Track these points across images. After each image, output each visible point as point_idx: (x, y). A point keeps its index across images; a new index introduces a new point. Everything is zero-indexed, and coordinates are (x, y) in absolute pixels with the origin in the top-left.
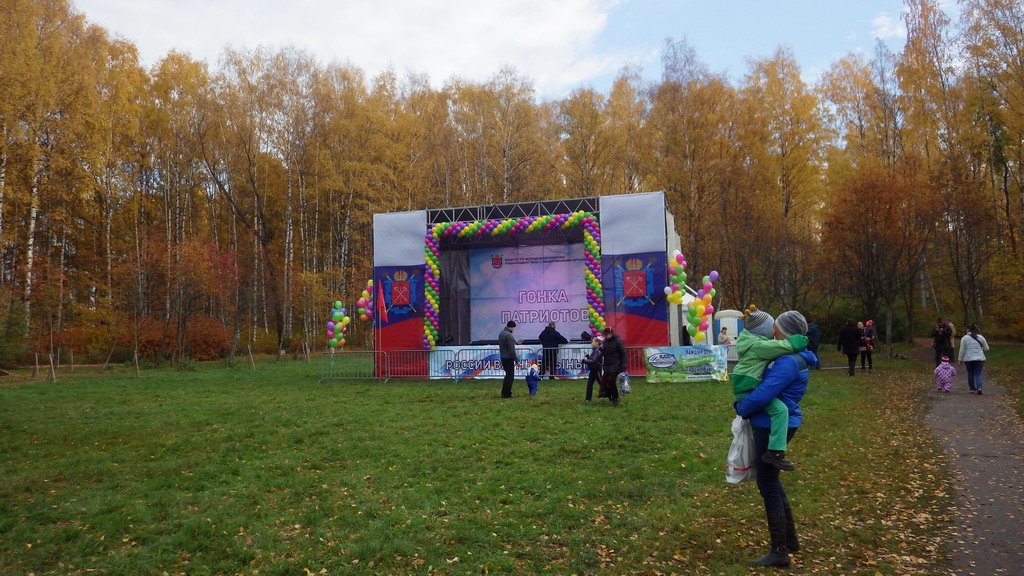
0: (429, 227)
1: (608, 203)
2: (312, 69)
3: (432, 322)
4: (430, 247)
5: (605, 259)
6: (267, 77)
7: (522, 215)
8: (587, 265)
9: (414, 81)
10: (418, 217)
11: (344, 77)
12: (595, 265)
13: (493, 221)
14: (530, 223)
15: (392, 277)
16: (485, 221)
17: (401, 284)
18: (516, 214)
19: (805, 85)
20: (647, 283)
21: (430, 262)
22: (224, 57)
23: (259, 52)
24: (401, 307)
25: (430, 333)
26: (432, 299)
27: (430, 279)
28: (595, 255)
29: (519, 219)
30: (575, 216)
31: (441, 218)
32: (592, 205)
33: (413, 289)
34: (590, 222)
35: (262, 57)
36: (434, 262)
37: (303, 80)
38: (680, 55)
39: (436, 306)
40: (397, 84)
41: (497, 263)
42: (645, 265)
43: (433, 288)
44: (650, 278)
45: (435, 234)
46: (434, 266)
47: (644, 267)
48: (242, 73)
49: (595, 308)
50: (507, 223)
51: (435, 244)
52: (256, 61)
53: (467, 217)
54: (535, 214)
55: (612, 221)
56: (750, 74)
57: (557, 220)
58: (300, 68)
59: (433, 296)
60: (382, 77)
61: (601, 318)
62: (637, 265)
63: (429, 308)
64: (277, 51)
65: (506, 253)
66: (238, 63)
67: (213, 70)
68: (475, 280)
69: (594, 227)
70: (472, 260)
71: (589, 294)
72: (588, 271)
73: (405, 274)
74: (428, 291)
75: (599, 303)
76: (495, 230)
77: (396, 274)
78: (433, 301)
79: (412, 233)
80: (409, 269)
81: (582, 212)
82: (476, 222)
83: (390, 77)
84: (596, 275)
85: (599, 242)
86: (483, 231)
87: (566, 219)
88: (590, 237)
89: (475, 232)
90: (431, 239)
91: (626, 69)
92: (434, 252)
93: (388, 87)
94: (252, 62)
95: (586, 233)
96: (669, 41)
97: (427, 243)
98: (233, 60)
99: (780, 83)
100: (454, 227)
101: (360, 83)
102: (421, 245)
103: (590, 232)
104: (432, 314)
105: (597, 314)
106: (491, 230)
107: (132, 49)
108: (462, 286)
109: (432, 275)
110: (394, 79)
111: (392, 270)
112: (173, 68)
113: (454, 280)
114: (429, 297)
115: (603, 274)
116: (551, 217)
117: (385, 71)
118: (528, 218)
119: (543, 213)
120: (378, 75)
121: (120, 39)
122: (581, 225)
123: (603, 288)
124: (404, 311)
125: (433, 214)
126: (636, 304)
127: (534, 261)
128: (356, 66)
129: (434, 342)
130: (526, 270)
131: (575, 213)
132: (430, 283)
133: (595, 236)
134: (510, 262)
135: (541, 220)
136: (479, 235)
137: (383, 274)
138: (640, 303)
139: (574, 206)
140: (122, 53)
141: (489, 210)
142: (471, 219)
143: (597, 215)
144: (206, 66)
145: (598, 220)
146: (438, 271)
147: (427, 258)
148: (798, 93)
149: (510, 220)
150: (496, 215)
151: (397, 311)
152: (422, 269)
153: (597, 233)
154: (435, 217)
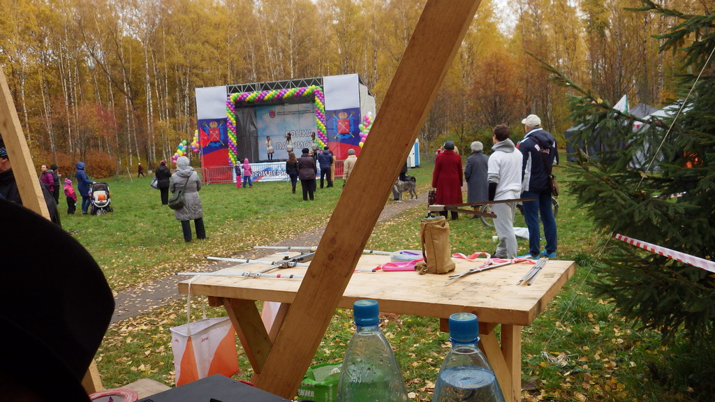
0: (228, 96)
1: (328, 81)
3: (233, 151)
4: (229, 108)
5: (327, 112)
7: (279, 88)
8: (317, 116)
10: (221, 90)
12: (322, 116)
13: (264, 92)
14: (285, 93)
15: (209, 125)
16: (260, 92)
17: (214, 130)
21: (230, 116)
24: (215, 142)
25: (232, 157)
26: (232, 138)
27: (230, 126)
28: (321, 111)
29: (279, 91)
30: (310, 89)
31: (235, 91)
32: (319, 82)
33: (222, 131)
34: (318, 92)
39: (235, 141)
41: (272, 114)
42: (349, 115)
43: (233, 131)
44: (352, 122)
45: (232, 100)
46: (232, 119)
47: (348, 117)
50: (272, 93)
51: (232, 106)
53: (249, 90)
54: (288, 87)
55: (330, 91)
57: (300, 91)
59: (233, 136)
62: (345, 116)
63: (230, 143)
65: (277, 109)
68: (260, 125)
69: (320, 95)
70: (258, 113)
72: (318, 120)
73: (216, 124)
74: (230, 133)
75: (324, 137)
76: (266, 97)
77: (211, 124)
80: (218, 121)
81: (314, 86)
82: (255, 92)
84: (322, 121)
85: (323, 103)
86: (259, 98)
87: (305, 90)
89: (254, 99)
90: (229, 103)
92: (232, 111)
97: (228, 105)
100: (242, 96)
102: (224, 107)
103: (318, 97)
104: (233, 146)
106: (264, 97)
108: (252, 129)
109: (231, 124)
111: (209, 121)
113: (248, 125)
114: (230, 136)
115: (327, 121)
116: (297, 89)
118: (284, 90)
119: (293, 87)
122: (313, 94)
123: (327, 129)
124: (217, 145)
125: (230, 88)
126: (344, 137)
127: (293, 113)
130: (289, 118)
131: (310, 87)
132: (230, 128)
133: (321, 100)
134: (279, 114)
135: (291, 91)
136: (257, 100)
137: (203, 125)
138: (347, 137)
139: (309, 82)
141: (262, 85)
142: (252, 91)
143: (322, 88)
145: (323, 91)
146: (235, 122)
147: (228, 114)
149: (274, 91)
150: (266, 88)
151: (213, 145)
152: (225, 120)
153: (322, 97)
154: (232, 90)
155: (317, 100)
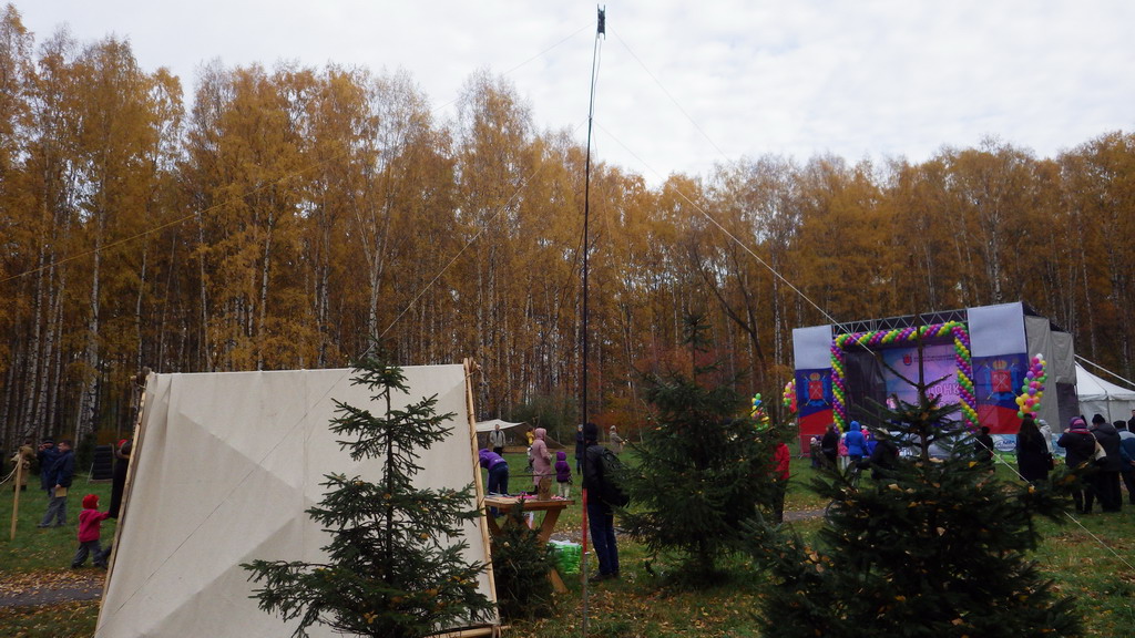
0: (834, 338)
1: (976, 314)
2: (791, 170)
3: (839, 413)
4: (835, 354)
5: (976, 361)
7: (904, 326)
8: (957, 366)
10: (824, 331)
12: (966, 366)
13: (882, 332)
14: (911, 332)
16: (876, 332)
17: (816, 383)
18: (901, 325)
20: (1012, 380)
21: (835, 366)
22: (714, 172)
23: (742, 161)
24: (817, 401)
27: (836, 379)
28: (965, 358)
29: (902, 330)
30: (946, 326)
31: (842, 332)
32: (960, 316)
33: (825, 385)
34: (959, 330)
35: (746, 165)
36: (838, 365)
37: (783, 179)
39: (841, 400)
41: (908, 361)
42: (1009, 365)
43: (839, 386)
44: (1014, 376)
45: (838, 344)
46: (838, 369)
47: (1007, 368)
48: (729, 182)
49: (967, 402)
50: (892, 334)
51: (838, 351)
52: (741, 170)
53: (862, 329)
55: (979, 329)
57: (932, 329)
58: (779, 171)
59: (839, 392)
60: (859, 166)
61: (972, 410)
62: (1003, 365)
63: (836, 402)
64: (755, 161)
66: (725, 175)
67: (705, 183)
68: (889, 376)
69: (962, 335)
70: (886, 359)
71: (960, 390)
72: (958, 371)
73: (818, 376)
74: (835, 388)
75: (970, 397)
76: (884, 339)
77: (811, 376)
78: (838, 396)
79: (823, 344)
80: (821, 371)
81: (953, 322)
82: (869, 333)
83: (867, 164)
84: (966, 374)
85: (968, 347)
86: (874, 340)
87: (939, 329)
88: (960, 343)
89: (868, 342)
90: (835, 348)
92: (838, 358)
93: (865, 175)
94: (737, 171)
95: (956, 340)
97: (832, 351)
98: (721, 173)
100: (852, 338)
101: (841, 171)
102: (828, 353)
103: (959, 338)
104: (839, 406)
105: (968, 407)
106: (880, 339)
107: (640, 180)
108: (879, 381)
109: (837, 376)
110: (870, 166)
111: (809, 372)
112: (674, 187)
114: (835, 393)
115: (973, 372)
116: (928, 327)
117: (861, 160)
118: (909, 329)
120: (856, 163)
121: (631, 173)
122: (952, 333)
123: (974, 385)
124: (819, 404)
125: (837, 328)
126: (1002, 398)
131: (947, 324)
132: (836, 382)
133: (963, 342)
136: (871, 343)
137: (802, 375)
138: (1007, 397)
139: (946, 318)
140: (633, 184)
141: (879, 322)
142: (865, 331)
143: (966, 324)
144: (700, 180)
145: (967, 329)
146: (841, 373)
147: (833, 362)
149: (895, 331)
150: (885, 327)
151: (814, 404)
152: (830, 371)
153: (966, 340)
154: (837, 331)
155: (958, 343)
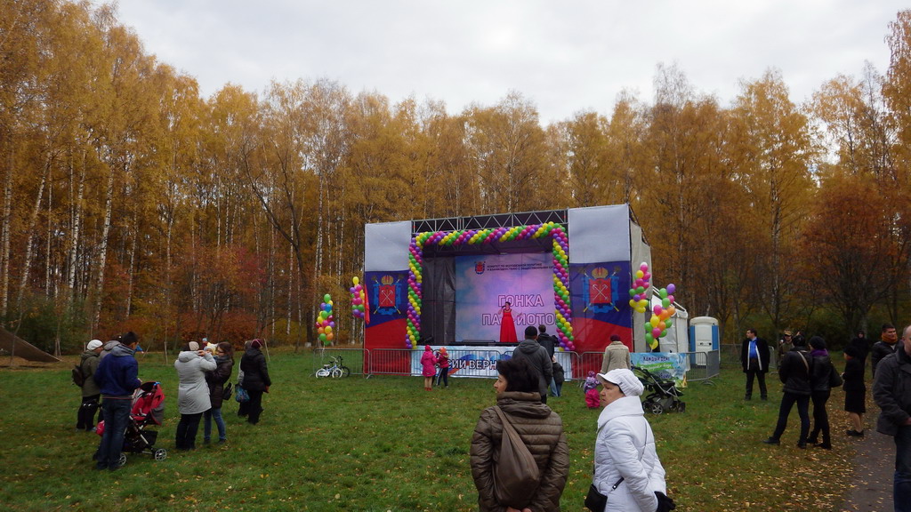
0: (414, 236)
1: (577, 215)
2: (343, 98)
3: (414, 323)
4: (414, 254)
5: (573, 267)
6: (306, 105)
7: (495, 225)
8: (555, 272)
9: (432, 107)
10: (403, 228)
11: (371, 103)
12: (563, 273)
13: (470, 231)
14: (504, 233)
15: (380, 281)
16: (463, 231)
17: (387, 288)
18: (491, 224)
19: (793, 105)
20: (612, 290)
21: (413, 268)
22: (270, 89)
23: (299, 84)
24: (387, 308)
25: (412, 334)
26: (414, 302)
27: (413, 284)
28: (563, 264)
29: (493, 229)
30: (544, 227)
31: (425, 228)
32: (561, 217)
33: (399, 290)
34: (558, 232)
35: (302, 88)
36: (417, 268)
37: (335, 106)
38: (671, 80)
39: (418, 308)
40: (417, 109)
41: (480, 269)
42: (610, 273)
43: (416, 291)
44: (615, 287)
45: (418, 243)
46: (417, 272)
47: (609, 275)
48: (284, 101)
49: (562, 313)
50: (482, 233)
51: (418, 251)
52: (297, 91)
53: (447, 227)
54: (509, 224)
55: (581, 232)
56: (742, 95)
57: (528, 230)
58: (332, 97)
59: (416, 299)
60: (404, 104)
61: (568, 323)
62: (604, 274)
63: (411, 310)
64: (312, 83)
65: (489, 260)
66: (281, 94)
67: (261, 99)
68: (460, 284)
69: (562, 237)
70: (457, 266)
71: (557, 300)
72: (556, 279)
73: (391, 279)
74: (411, 294)
75: (566, 309)
76: (472, 239)
77: (383, 279)
78: (415, 304)
79: (401, 243)
80: (395, 274)
81: (551, 223)
82: (455, 232)
83: (410, 104)
84: (564, 282)
85: (567, 252)
86: (461, 240)
87: (536, 230)
88: (558, 247)
89: (454, 241)
90: (414, 247)
91: (624, 93)
92: (417, 259)
93: (409, 112)
94: (293, 92)
95: (555, 243)
96: (660, 66)
97: (411, 251)
98: (277, 91)
99: (769, 104)
100: (435, 236)
101: (385, 109)
102: (404, 253)
103: (559, 241)
104: (414, 315)
105: (563, 319)
106: (468, 239)
107: (194, 84)
108: (448, 289)
109: (414, 280)
111: (380, 274)
112: (228, 98)
113: (441, 283)
114: (411, 300)
115: (571, 280)
116: (523, 228)
118: (501, 228)
119: (516, 224)
120: (400, 102)
121: (184, 75)
122: (550, 236)
123: (571, 295)
124: (390, 312)
125: (417, 224)
126: (600, 310)
127: (514, 267)
128: (382, 95)
129: (415, 342)
130: (506, 276)
131: (545, 224)
132: (413, 287)
133: (563, 246)
134: (492, 268)
135: (513, 231)
136: (457, 243)
137: (371, 279)
138: (605, 310)
139: (544, 217)
140: (186, 87)
141: (467, 220)
142: (451, 229)
143: (566, 226)
144: (255, 97)
145: (567, 231)
146: (420, 277)
147: (411, 264)
148: (788, 112)
149: (486, 230)
150: (473, 225)
151: (383, 312)
152: (406, 274)
153: (565, 243)
154: (419, 227)
155: (557, 246)
